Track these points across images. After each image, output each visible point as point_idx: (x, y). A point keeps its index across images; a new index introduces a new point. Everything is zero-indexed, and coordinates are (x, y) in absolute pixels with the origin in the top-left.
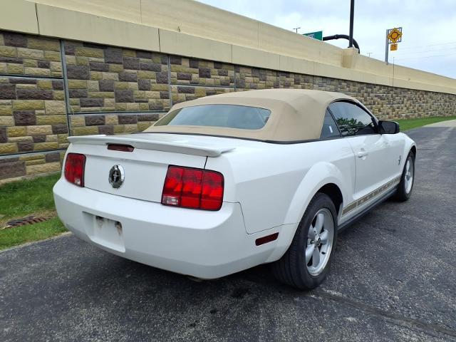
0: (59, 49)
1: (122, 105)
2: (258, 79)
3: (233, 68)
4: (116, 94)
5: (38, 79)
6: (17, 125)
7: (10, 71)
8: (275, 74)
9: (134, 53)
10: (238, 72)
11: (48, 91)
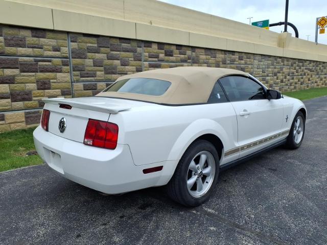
0: (67, 38)
1: (109, 76)
2: (210, 56)
3: (190, 49)
4: (105, 68)
5: (52, 59)
6: (38, 89)
7: (35, 54)
8: (223, 52)
9: (118, 40)
10: (194, 52)
11: (60, 67)
